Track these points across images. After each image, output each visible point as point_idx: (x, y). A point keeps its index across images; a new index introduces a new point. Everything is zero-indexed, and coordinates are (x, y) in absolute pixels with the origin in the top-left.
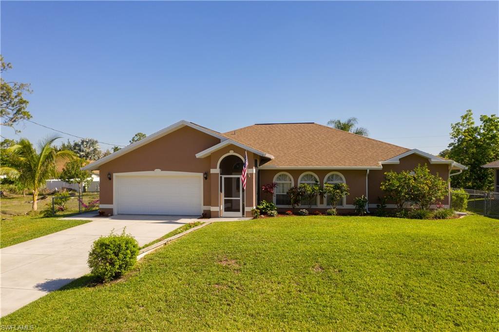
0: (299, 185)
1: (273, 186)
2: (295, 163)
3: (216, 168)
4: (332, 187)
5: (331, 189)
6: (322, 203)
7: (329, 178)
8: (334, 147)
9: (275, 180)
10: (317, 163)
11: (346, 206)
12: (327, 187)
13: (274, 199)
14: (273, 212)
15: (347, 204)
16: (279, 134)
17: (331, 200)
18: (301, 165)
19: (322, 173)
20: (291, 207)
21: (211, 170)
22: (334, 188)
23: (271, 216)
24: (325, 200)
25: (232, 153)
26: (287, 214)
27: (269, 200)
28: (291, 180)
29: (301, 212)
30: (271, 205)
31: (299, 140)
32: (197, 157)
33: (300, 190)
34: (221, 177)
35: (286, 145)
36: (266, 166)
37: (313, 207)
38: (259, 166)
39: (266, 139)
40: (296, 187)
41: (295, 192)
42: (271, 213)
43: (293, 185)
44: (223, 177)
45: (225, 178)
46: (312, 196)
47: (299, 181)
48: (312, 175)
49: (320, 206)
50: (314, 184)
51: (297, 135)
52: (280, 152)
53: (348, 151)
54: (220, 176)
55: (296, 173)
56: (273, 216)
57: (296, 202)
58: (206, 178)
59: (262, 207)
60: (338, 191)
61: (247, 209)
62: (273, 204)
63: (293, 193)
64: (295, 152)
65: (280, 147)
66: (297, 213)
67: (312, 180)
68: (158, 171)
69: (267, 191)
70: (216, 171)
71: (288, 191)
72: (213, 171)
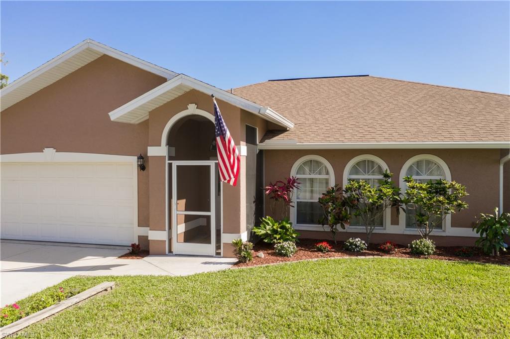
0: (345, 184)
1: (290, 184)
2: (337, 136)
3: (160, 145)
4: (424, 190)
5: (423, 194)
6: (395, 221)
7: (411, 168)
8: (415, 107)
9: (293, 174)
10: (387, 136)
11: (450, 230)
12: (413, 188)
13: (293, 212)
14: (286, 244)
15: (453, 226)
16: (308, 91)
17: (418, 217)
18: (350, 140)
19: (395, 156)
20: (327, 228)
21: (149, 148)
22: (429, 192)
23: (281, 254)
24: (402, 216)
25: (192, 110)
26: (320, 250)
27: (280, 216)
28: (327, 173)
29: (351, 244)
30: (283, 227)
31: (343, 98)
32: (112, 118)
33: (349, 194)
34: (170, 165)
35: (319, 107)
36: (276, 143)
37: (377, 230)
38: (261, 141)
39: (284, 99)
40: (338, 188)
41: (337, 198)
42: (282, 247)
43: (332, 184)
44: (176, 164)
45: (178, 167)
46: (375, 209)
47: (346, 175)
48: (373, 162)
49: (390, 229)
50: (380, 181)
51: (339, 92)
52: (307, 117)
53: (447, 112)
54: (167, 162)
55: (338, 156)
56: (285, 255)
57: (340, 219)
58: (142, 167)
59: (263, 232)
60: (441, 198)
61: (227, 238)
62: (288, 226)
63: (334, 200)
64: (336, 116)
65: (307, 110)
66: (342, 246)
67: (373, 173)
68: (49, 152)
69: (275, 196)
70: (159, 151)
71: (321, 196)
72: (152, 151)
